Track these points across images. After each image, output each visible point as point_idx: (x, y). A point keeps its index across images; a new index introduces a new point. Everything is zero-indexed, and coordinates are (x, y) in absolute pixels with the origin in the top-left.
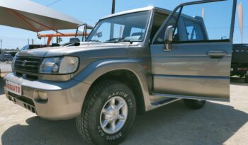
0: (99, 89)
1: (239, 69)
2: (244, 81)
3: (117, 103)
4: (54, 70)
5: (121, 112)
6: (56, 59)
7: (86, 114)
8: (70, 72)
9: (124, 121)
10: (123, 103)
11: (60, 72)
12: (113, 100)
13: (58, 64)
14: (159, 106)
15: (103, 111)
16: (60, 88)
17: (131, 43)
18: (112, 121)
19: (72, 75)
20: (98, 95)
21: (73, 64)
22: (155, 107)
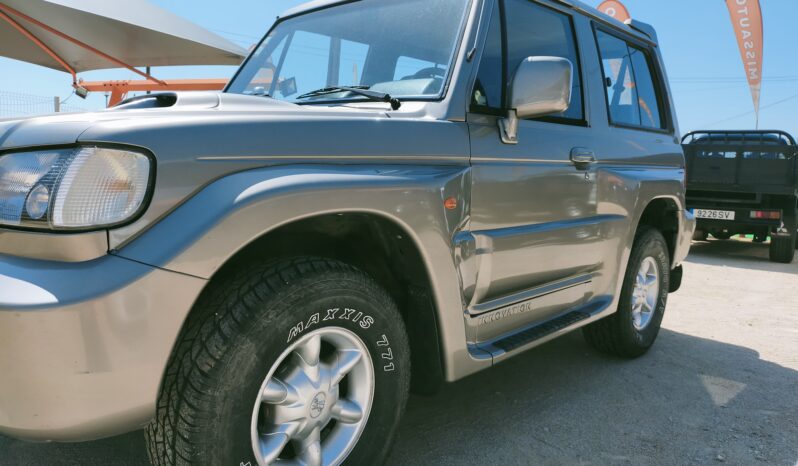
0: (249, 300)
1: (753, 214)
2: (766, 253)
3: (328, 352)
4: (35, 210)
5: (345, 389)
6: (47, 159)
7: (186, 411)
8: (108, 219)
9: (358, 427)
10: (355, 354)
11: (58, 220)
12: (312, 343)
13: (50, 183)
14: (501, 355)
15: (267, 390)
16: (51, 298)
17: (396, 105)
18: (307, 433)
19: (118, 237)
20: (241, 327)
21: (126, 186)
22: (484, 362)
